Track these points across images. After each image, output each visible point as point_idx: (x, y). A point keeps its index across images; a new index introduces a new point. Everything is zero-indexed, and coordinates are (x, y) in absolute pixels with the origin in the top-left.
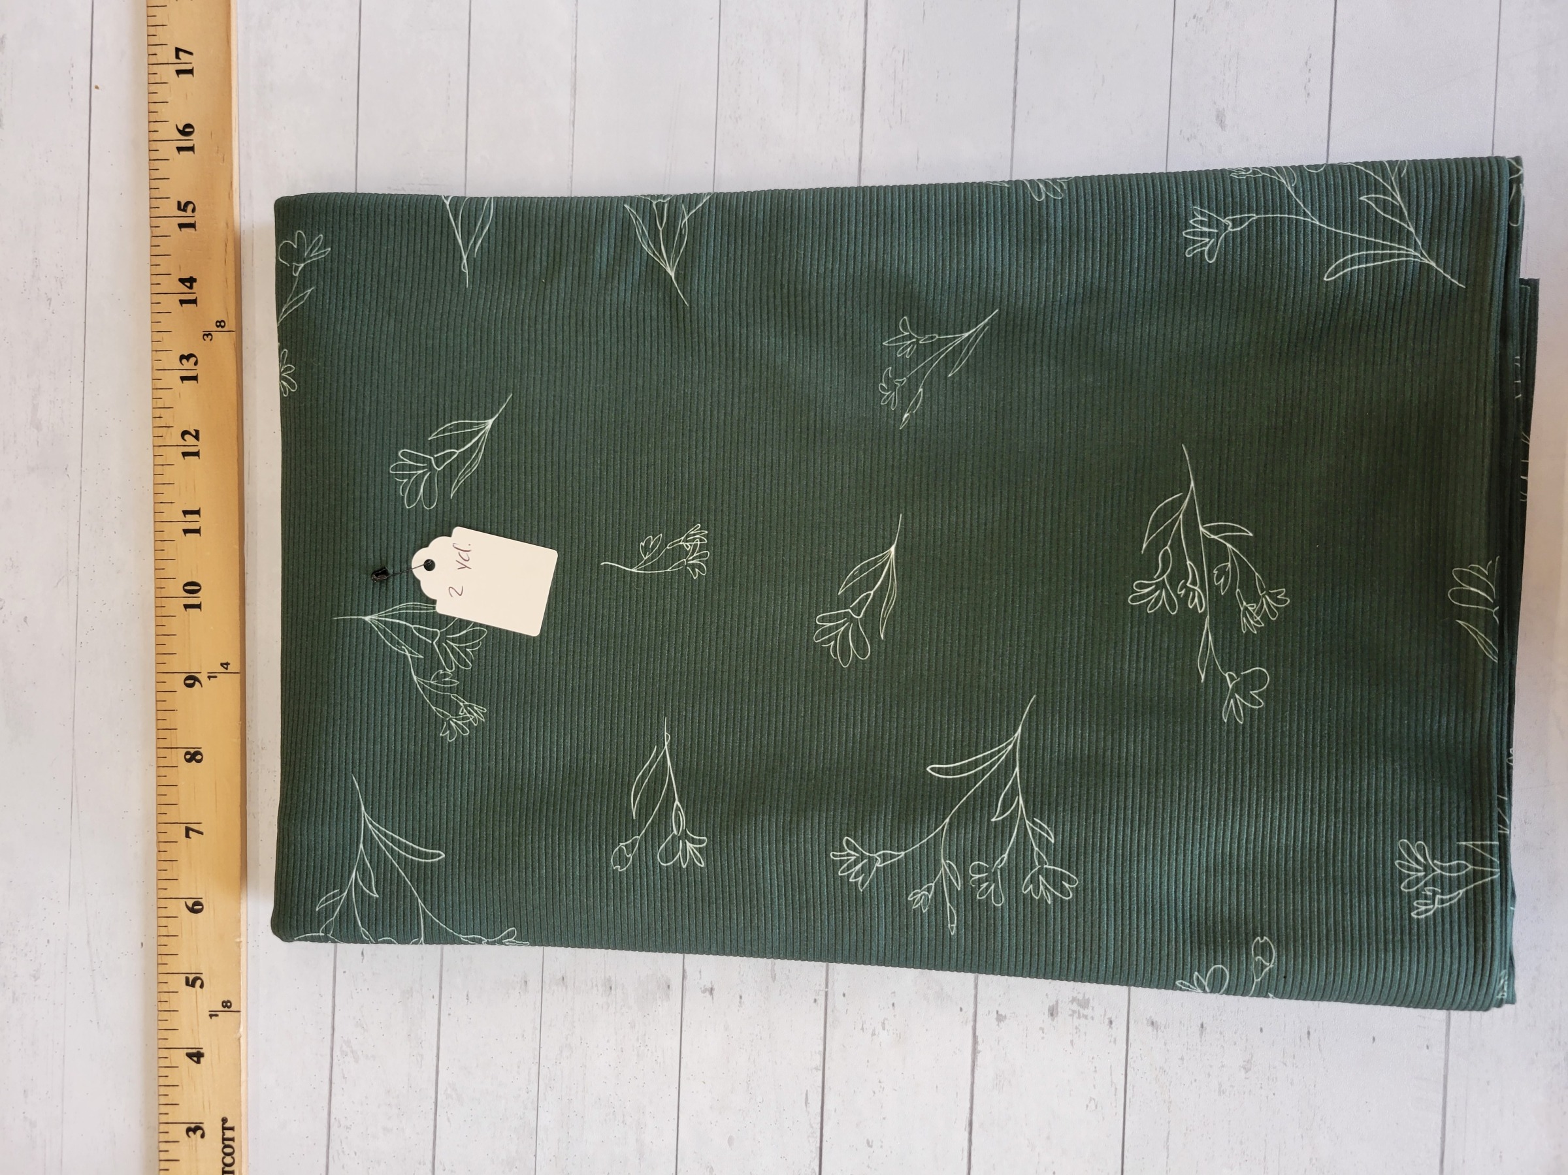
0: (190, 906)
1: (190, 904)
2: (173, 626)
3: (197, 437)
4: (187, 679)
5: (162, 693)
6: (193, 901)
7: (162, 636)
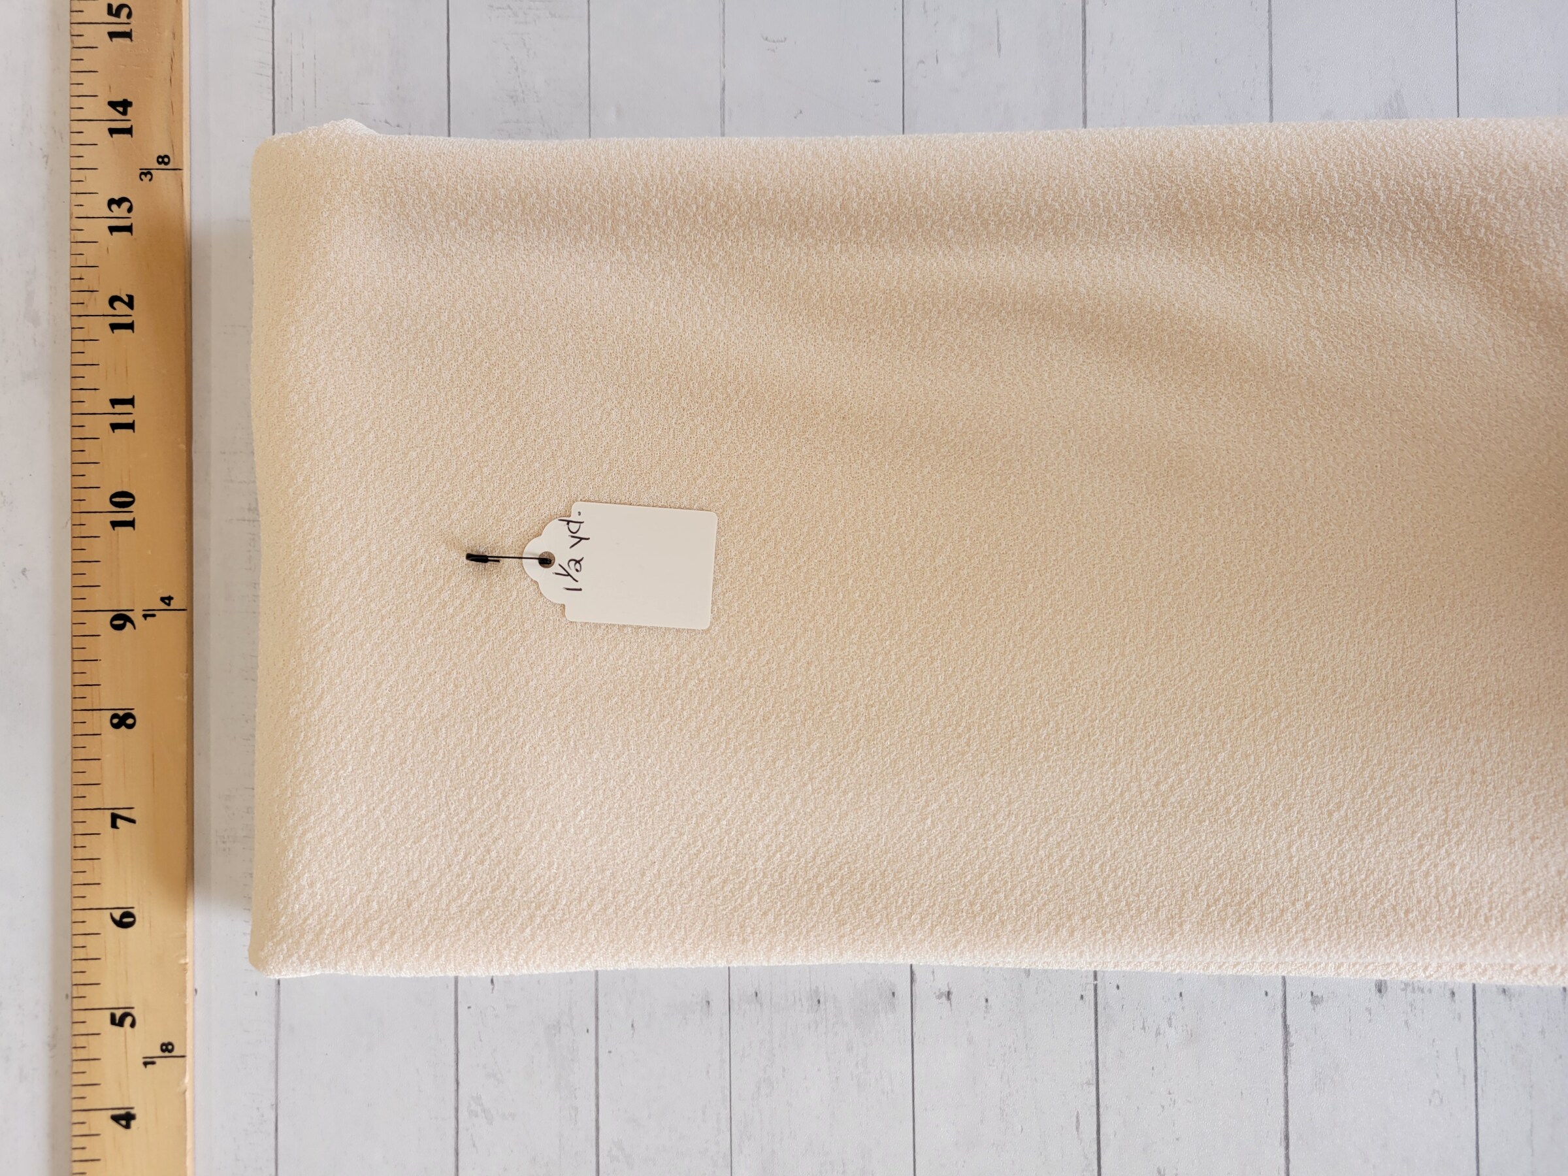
0: (117, 917)
1: (117, 915)
2: (96, 549)
3: (130, 303)
4: (114, 618)
5: (80, 636)
6: (121, 911)
7: (81, 562)
